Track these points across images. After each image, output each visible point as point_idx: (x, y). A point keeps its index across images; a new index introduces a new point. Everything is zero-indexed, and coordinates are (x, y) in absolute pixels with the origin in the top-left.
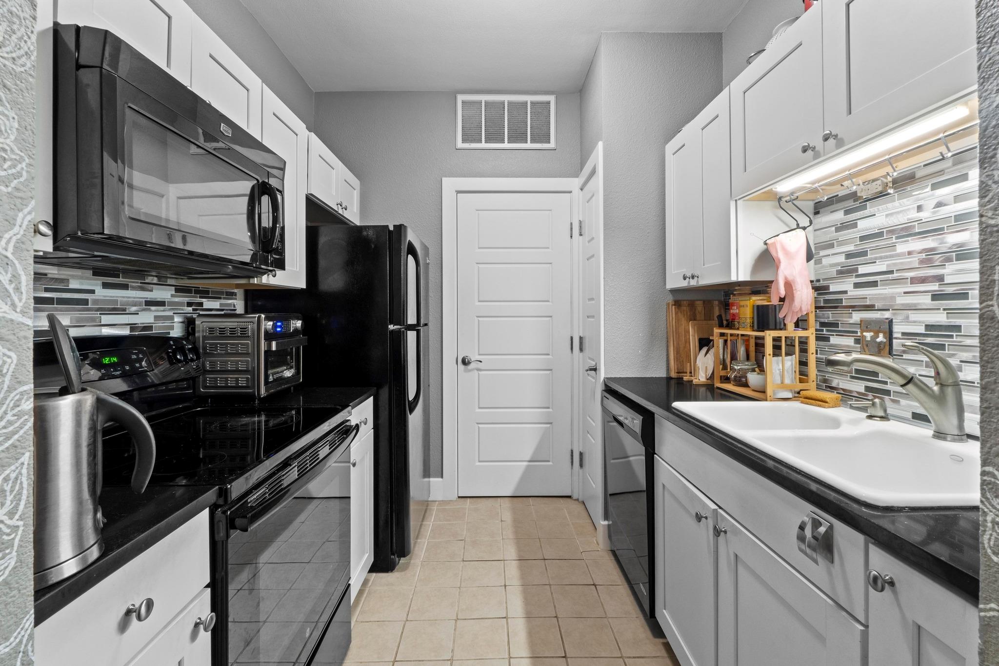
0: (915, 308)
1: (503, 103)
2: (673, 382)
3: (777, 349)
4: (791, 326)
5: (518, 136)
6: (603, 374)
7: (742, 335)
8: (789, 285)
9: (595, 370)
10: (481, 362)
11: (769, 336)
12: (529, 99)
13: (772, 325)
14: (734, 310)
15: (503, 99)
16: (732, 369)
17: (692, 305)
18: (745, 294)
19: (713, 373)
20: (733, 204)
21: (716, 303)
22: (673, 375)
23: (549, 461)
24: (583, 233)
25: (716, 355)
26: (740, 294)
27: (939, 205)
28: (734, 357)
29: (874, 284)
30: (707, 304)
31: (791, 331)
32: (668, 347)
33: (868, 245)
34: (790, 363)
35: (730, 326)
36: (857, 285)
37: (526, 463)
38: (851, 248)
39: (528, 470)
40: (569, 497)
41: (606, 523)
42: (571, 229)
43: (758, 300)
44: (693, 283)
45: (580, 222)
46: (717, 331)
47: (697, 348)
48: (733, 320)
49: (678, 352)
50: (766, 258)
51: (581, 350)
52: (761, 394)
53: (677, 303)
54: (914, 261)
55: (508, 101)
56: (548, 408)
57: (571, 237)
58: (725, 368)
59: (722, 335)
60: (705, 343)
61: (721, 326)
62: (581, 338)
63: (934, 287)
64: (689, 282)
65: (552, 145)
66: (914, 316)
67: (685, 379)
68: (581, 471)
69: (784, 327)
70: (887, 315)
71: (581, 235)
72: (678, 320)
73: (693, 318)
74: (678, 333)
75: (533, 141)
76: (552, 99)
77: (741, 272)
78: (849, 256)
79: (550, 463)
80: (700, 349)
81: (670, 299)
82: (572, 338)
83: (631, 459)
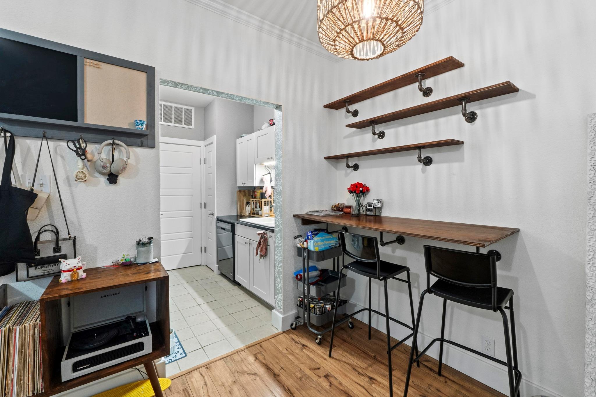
1: (172, 107)
2: (239, 216)
3: (265, 204)
4: (268, 198)
5: (178, 121)
6: (216, 215)
7: (258, 201)
8: (266, 188)
9: (213, 214)
10: (162, 214)
11: (263, 200)
12: (184, 107)
13: (264, 198)
14: (256, 194)
15: (172, 105)
16: (255, 210)
17: (244, 191)
18: (258, 189)
19: (250, 212)
20: (255, 165)
21: (252, 191)
22: (239, 214)
23: (192, 252)
24: (206, 163)
25: (251, 207)
26: (257, 189)
28: (256, 207)
30: (249, 191)
31: (268, 199)
32: (237, 205)
34: (268, 207)
35: (255, 198)
37: (182, 255)
39: (183, 258)
40: (200, 265)
41: (218, 265)
42: (201, 161)
43: (260, 191)
44: (245, 185)
45: (205, 159)
46: (251, 200)
47: (246, 205)
48: (256, 196)
49: (240, 207)
50: (262, 181)
51: (205, 208)
52: (261, 216)
53: (240, 191)
55: (174, 106)
56: (191, 231)
57: (201, 164)
58: (253, 210)
59: (253, 201)
60: (248, 203)
61: (252, 198)
62: (205, 203)
64: (244, 185)
65: (193, 127)
67: (242, 215)
68: (205, 254)
69: (266, 199)
71: (205, 164)
72: (240, 196)
73: (245, 196)
74: (240, 201)
75: (185, 124)
76: (193, 109)
77: (257, 184)
79: (193, 253)
80: (247, 205)
81: (238, 189)
82: (201, 204)
83: (225, 247)
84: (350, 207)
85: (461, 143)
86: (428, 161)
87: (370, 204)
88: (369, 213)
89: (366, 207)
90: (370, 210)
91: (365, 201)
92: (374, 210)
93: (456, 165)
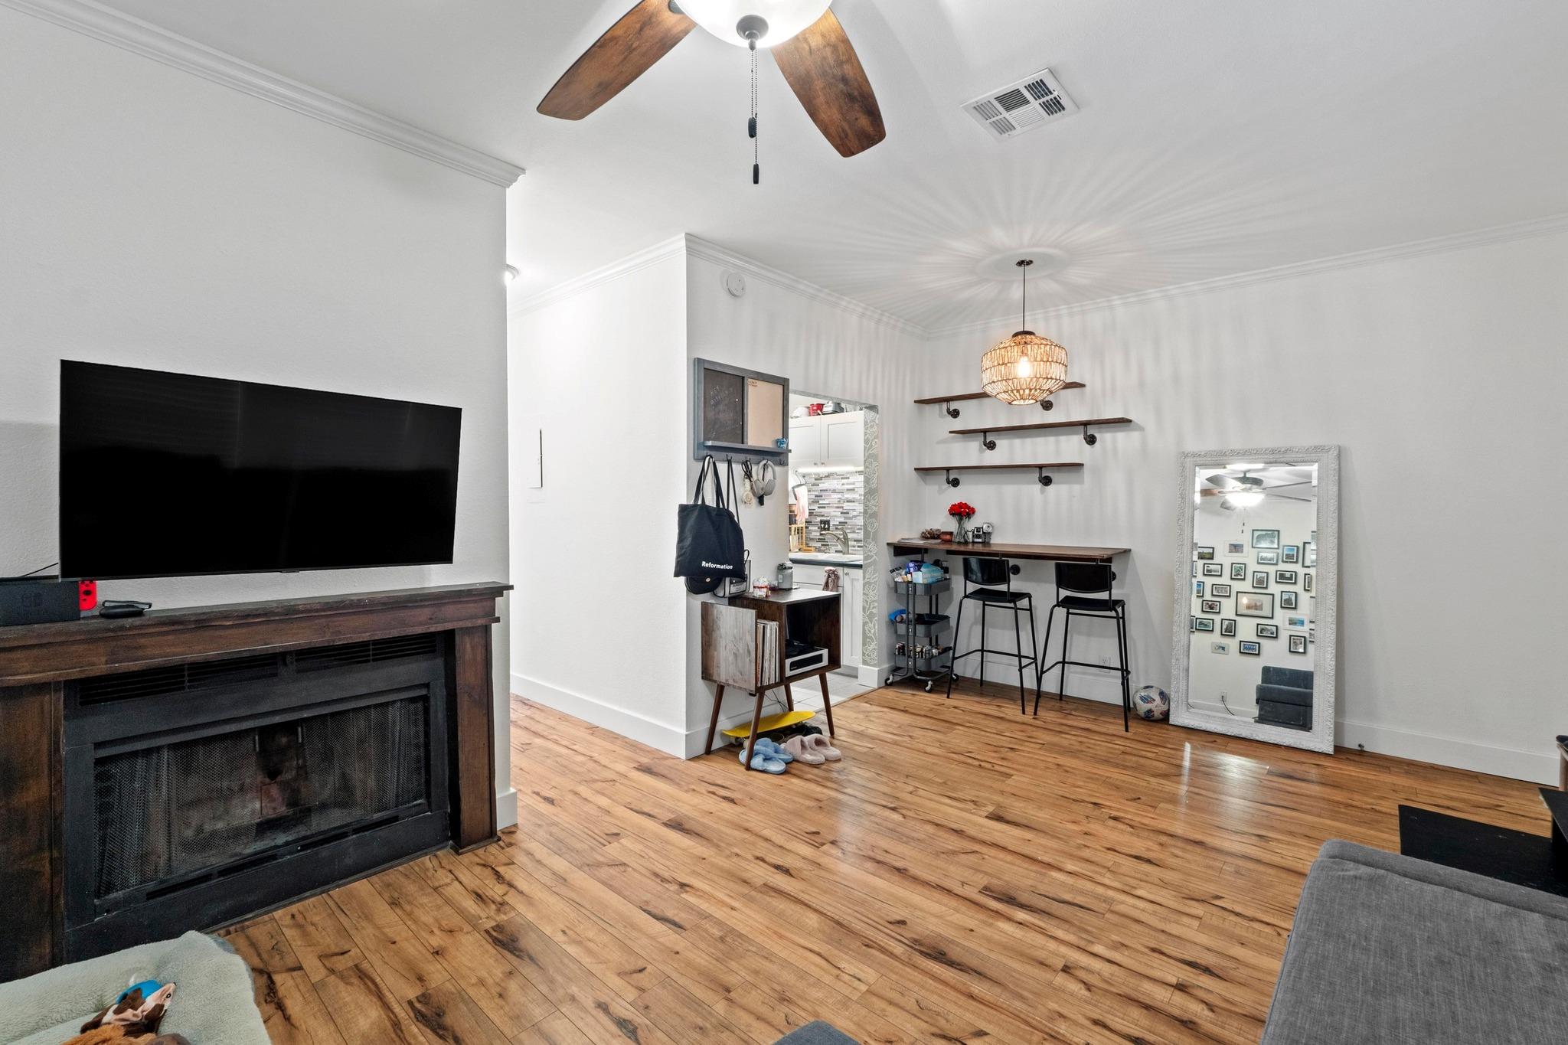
0: (836, 516)
13: (794, 522)
27: (843, 484)
29: (824, 507)
33: (823, 493)
36: (819, 507)
38: (817, 493)
54: (837, 500)
63: (841, 510)
66: (836, 519)
70: (828, 518)
78: (816, 496)
84: (951, 534)
85: (1081, 465)
86: (1046, 481)
87: (978, 529)
88: (977, 540)
89: (973, 532)
90: (978, 536)
91: (970, 525)
92: (983, 536)
93: (1076, 487)
